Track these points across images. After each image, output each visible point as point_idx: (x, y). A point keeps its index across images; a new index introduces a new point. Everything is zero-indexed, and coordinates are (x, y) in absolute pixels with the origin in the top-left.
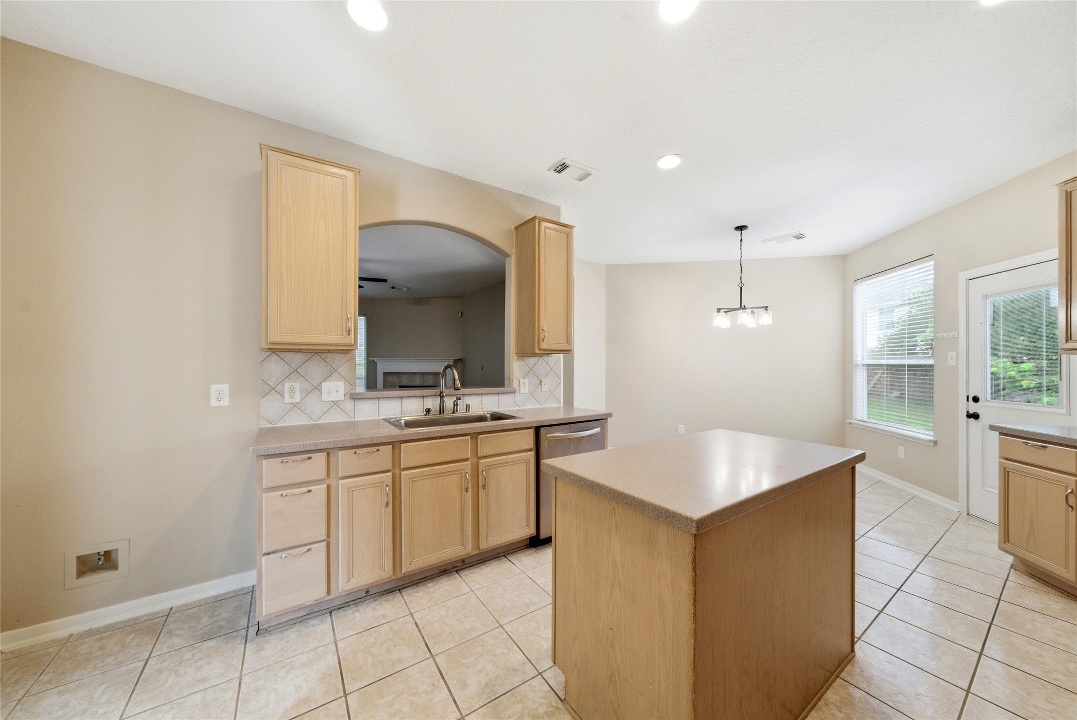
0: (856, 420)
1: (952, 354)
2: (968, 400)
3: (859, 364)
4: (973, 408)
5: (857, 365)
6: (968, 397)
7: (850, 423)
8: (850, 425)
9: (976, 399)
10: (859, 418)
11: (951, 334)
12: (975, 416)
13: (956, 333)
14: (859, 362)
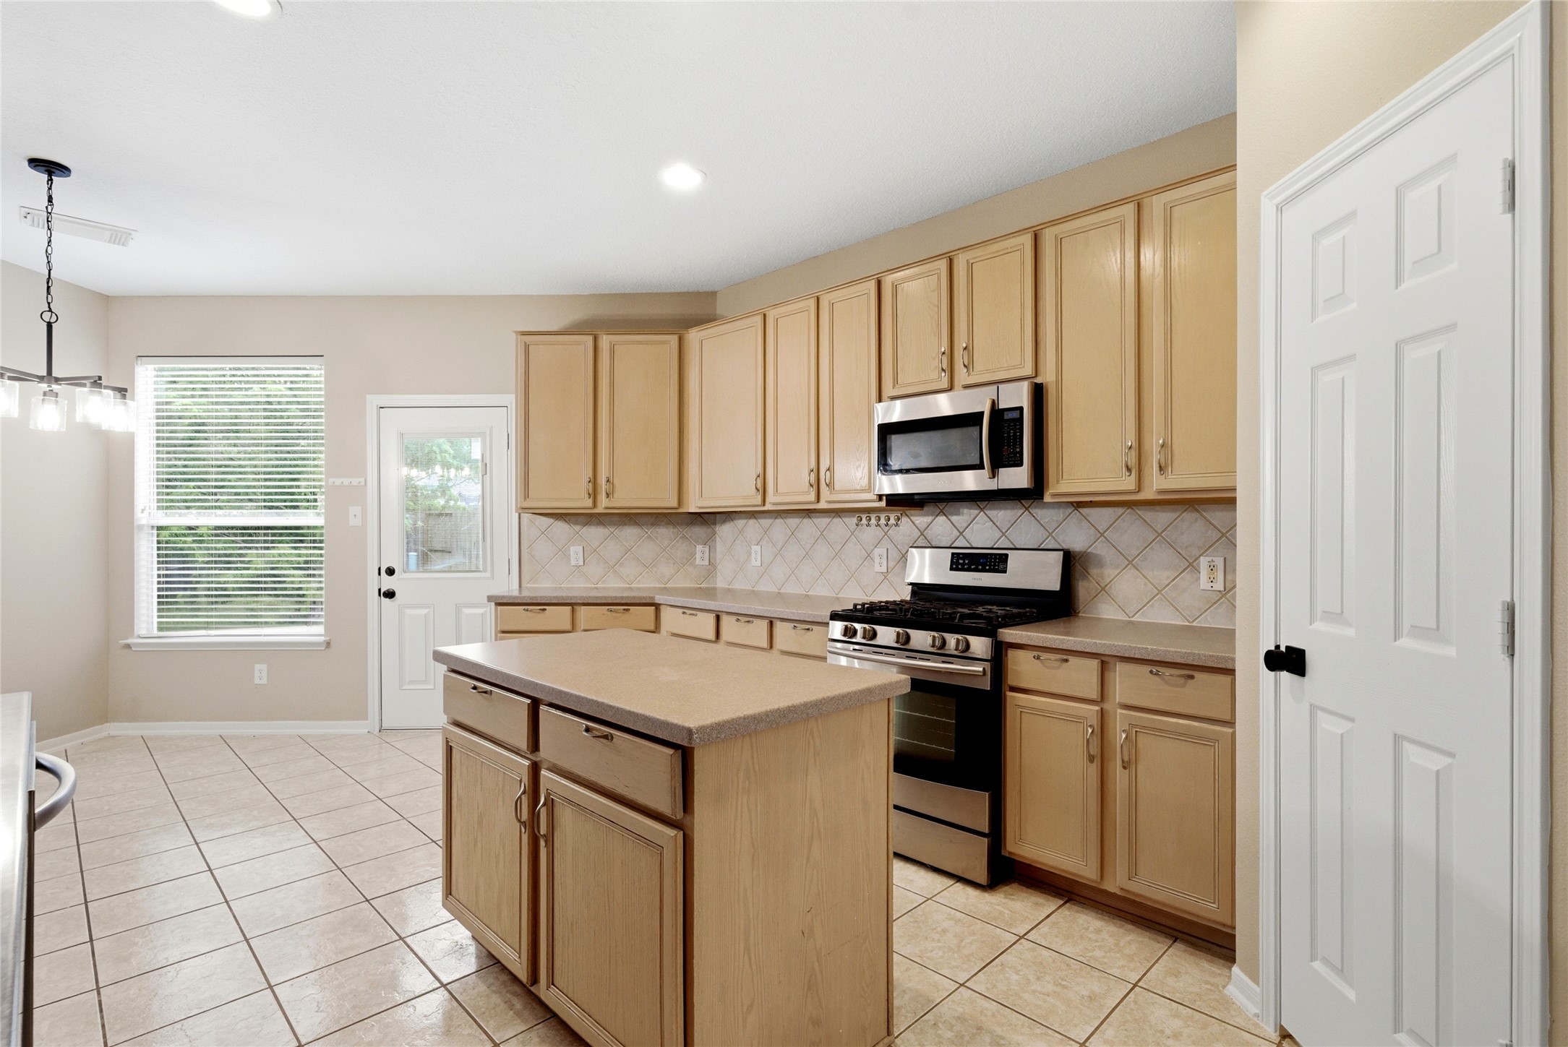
0: (139, 637)
1: (354, 510)
2: (379, 574)
3: (144, 525)
4: (388, 583)
5: (141, 527)
6: (379, 569)
7: (128, 646)
8: (127, 650)
9: (391, 572)
10: (143, 632)
11: (355, 481)
12: (390, 594)
13: (362, 480)
14: (144, 522)
